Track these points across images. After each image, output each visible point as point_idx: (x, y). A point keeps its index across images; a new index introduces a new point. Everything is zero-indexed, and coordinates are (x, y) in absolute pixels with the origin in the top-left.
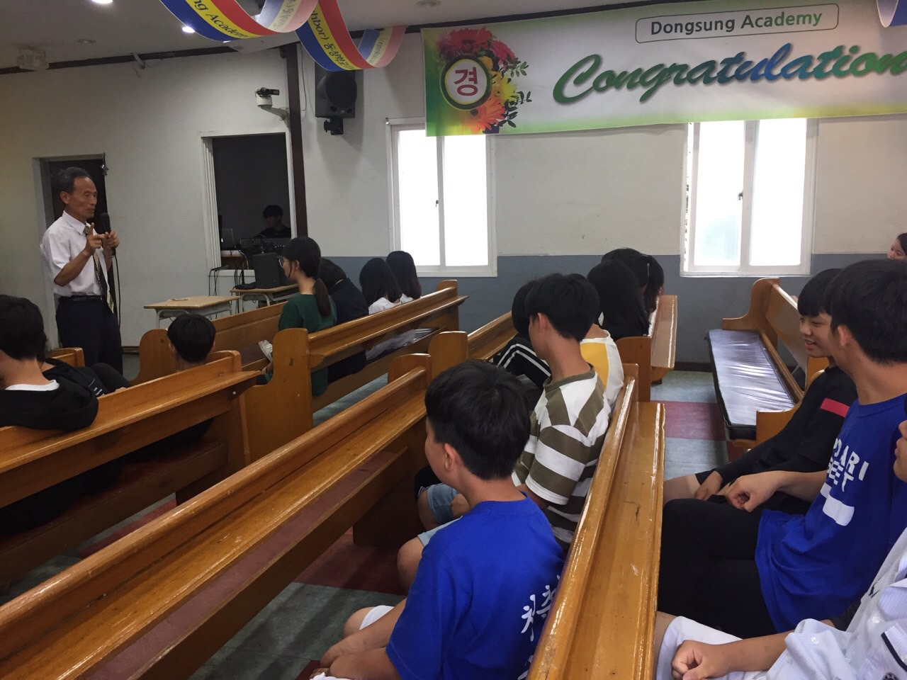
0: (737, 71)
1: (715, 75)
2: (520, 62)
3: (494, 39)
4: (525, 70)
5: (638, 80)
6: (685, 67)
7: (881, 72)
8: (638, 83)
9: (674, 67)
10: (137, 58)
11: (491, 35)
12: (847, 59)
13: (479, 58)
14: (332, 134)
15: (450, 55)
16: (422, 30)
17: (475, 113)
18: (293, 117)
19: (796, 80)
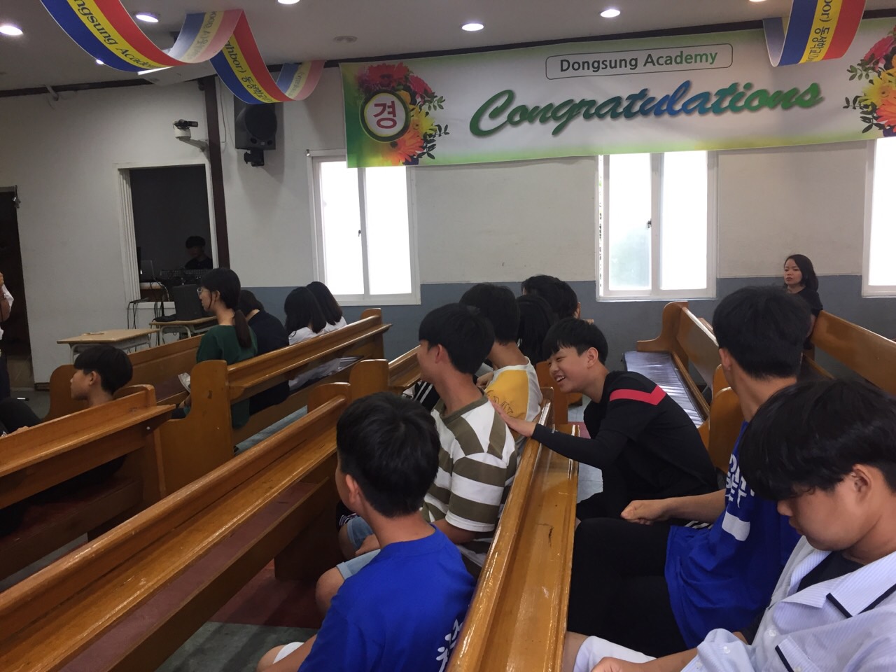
0: (642, 107)
1: (621, 110)
2: (436, 97)
3: (411, 74)
4: (442, 104)
5: (550, 115)
6: (593, 103)
7: (773, 107)
8: (549, 117)
9: (583, 103)
10: (50, 89)
11: (408, 71)
12: (742, 95)
13: (397, 92)
14: (253, 165)
15: (368, 89)
16: (340, 64)
17: (394, 145)
18: (213, 149)
19: (696, 115)
